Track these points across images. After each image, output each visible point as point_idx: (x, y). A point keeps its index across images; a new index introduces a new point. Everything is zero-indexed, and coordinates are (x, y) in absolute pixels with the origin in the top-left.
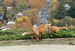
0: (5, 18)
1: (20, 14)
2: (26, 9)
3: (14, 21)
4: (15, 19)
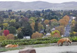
0: (45, 32)
1: (54, 29)
2: (57, 26)
4: (50, 32)
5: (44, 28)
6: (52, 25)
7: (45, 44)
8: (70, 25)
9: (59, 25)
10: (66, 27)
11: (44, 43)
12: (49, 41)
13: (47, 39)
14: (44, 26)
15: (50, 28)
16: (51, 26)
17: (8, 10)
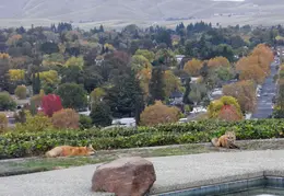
0: (188, 101)
1: (218, 92)
2: (229, 82)
3: (204, 106)
4: (207, 103)
5: (184, 89)
6: (213, 77)
7: (186, 145)
8: (275, 78)
9: (237, 77)
10: (260, 86)
11: (185, 141)
12: (201, 133)
13: (193, 129)
14: (183, 81)
15: (203, 88)
16: (210, 81)
17: (56, 26)
